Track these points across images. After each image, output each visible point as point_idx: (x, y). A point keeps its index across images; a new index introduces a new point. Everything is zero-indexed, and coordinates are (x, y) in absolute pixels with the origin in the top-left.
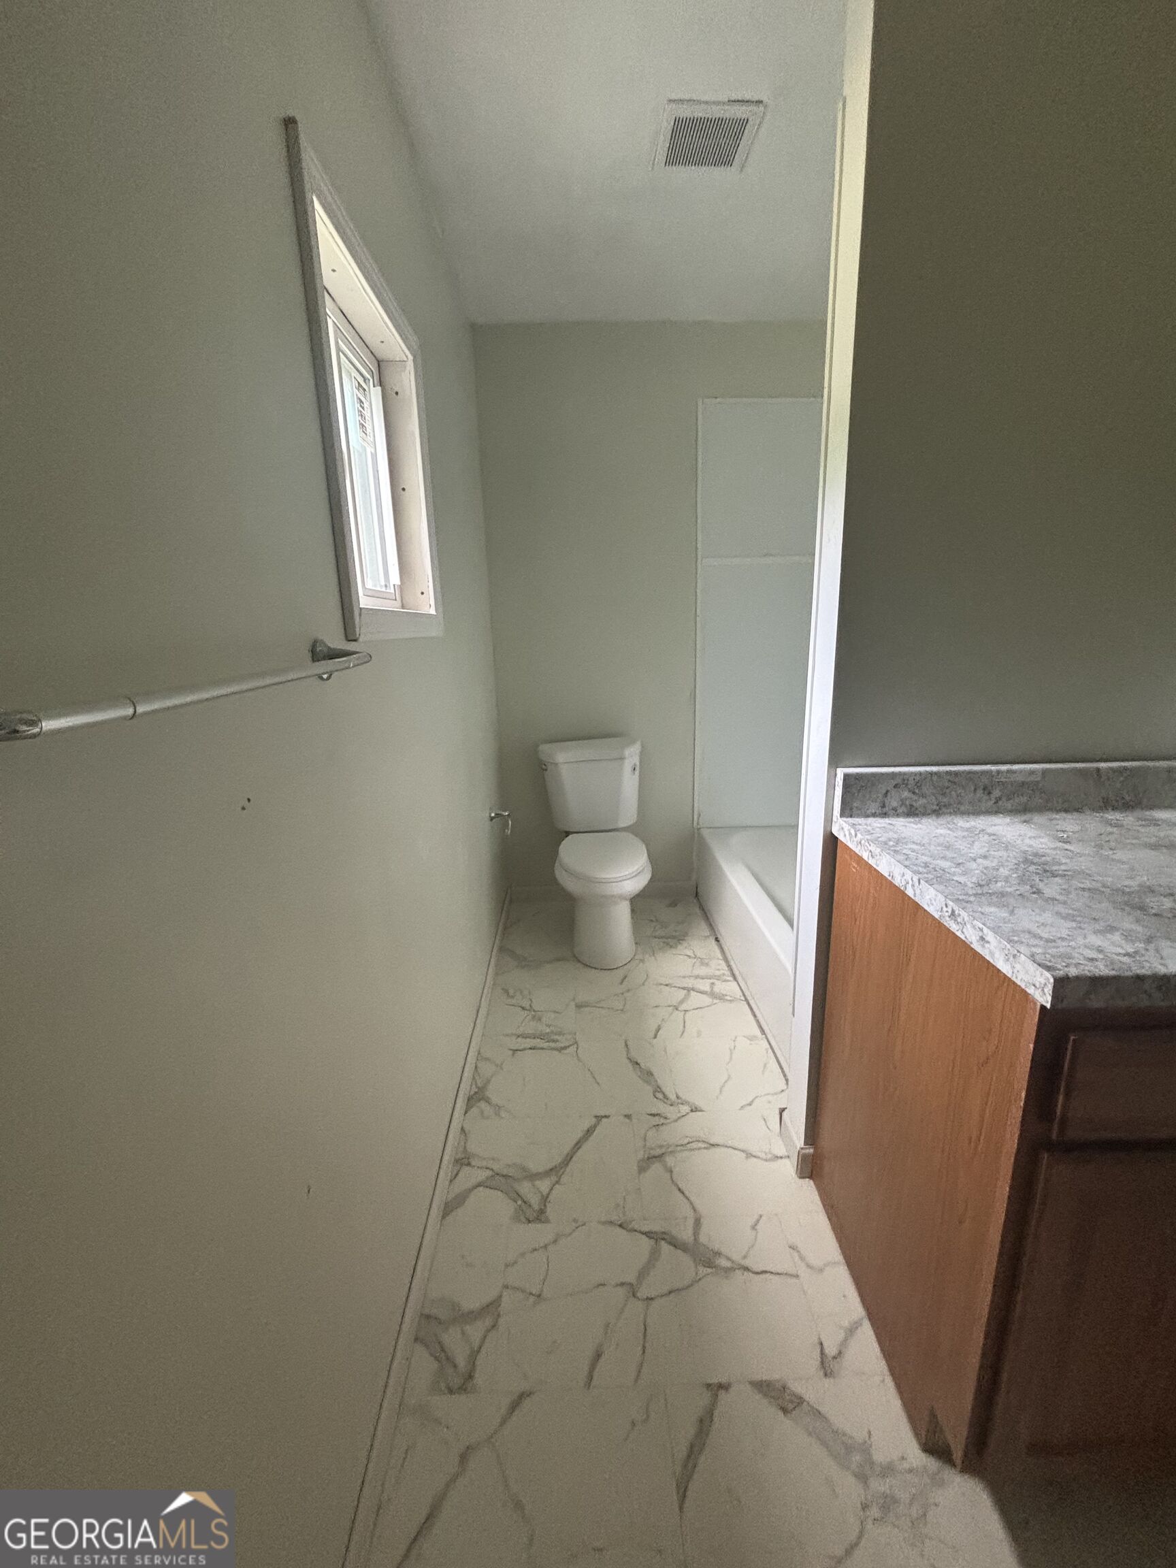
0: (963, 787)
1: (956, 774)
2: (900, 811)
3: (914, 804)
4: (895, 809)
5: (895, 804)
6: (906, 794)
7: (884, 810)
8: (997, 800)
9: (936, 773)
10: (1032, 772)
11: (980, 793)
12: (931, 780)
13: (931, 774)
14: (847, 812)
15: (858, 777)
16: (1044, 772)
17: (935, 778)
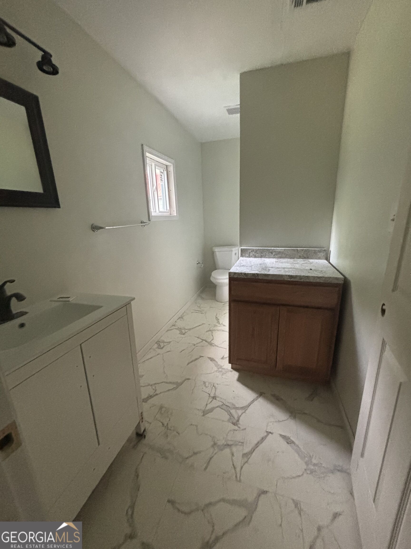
0: (266, 252)
1: (264, 249)
2: (253, 256)
3: (256, 255)
4: (252, 256)
5: (251, 255)
6: (254, 253)
7: (250, 256)
8: (274, 255)
9: (260, 249)
10: (281, 250)
11: (270, 253)
12: (259, 250)
13: (259, 249)
14: (242, 256)
15: (244, 249)
16: (284, 249)
17: (260, 250)
